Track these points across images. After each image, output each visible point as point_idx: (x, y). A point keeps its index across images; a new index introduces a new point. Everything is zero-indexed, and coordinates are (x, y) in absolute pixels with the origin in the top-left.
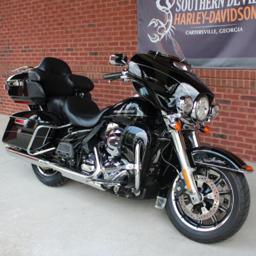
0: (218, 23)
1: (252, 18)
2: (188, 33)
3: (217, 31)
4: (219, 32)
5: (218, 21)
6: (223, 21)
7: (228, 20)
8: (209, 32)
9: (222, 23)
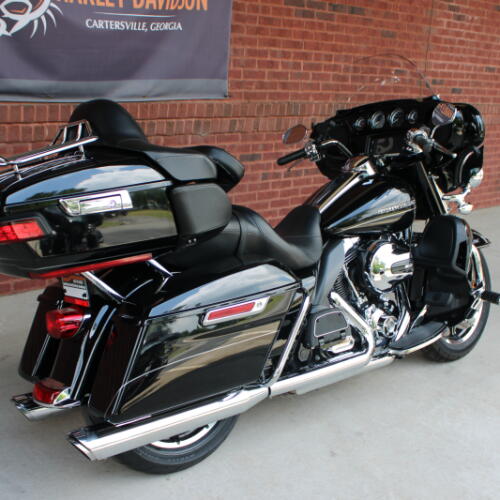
0: (151, 11)
1: (198, 8)
2: (91, 23)
3: (148, 26)
4: (149, 29)
5: (151, 5)
6: (160, 8)
7: (167, 8)
8: (133, 26)
9: (157, 12)
